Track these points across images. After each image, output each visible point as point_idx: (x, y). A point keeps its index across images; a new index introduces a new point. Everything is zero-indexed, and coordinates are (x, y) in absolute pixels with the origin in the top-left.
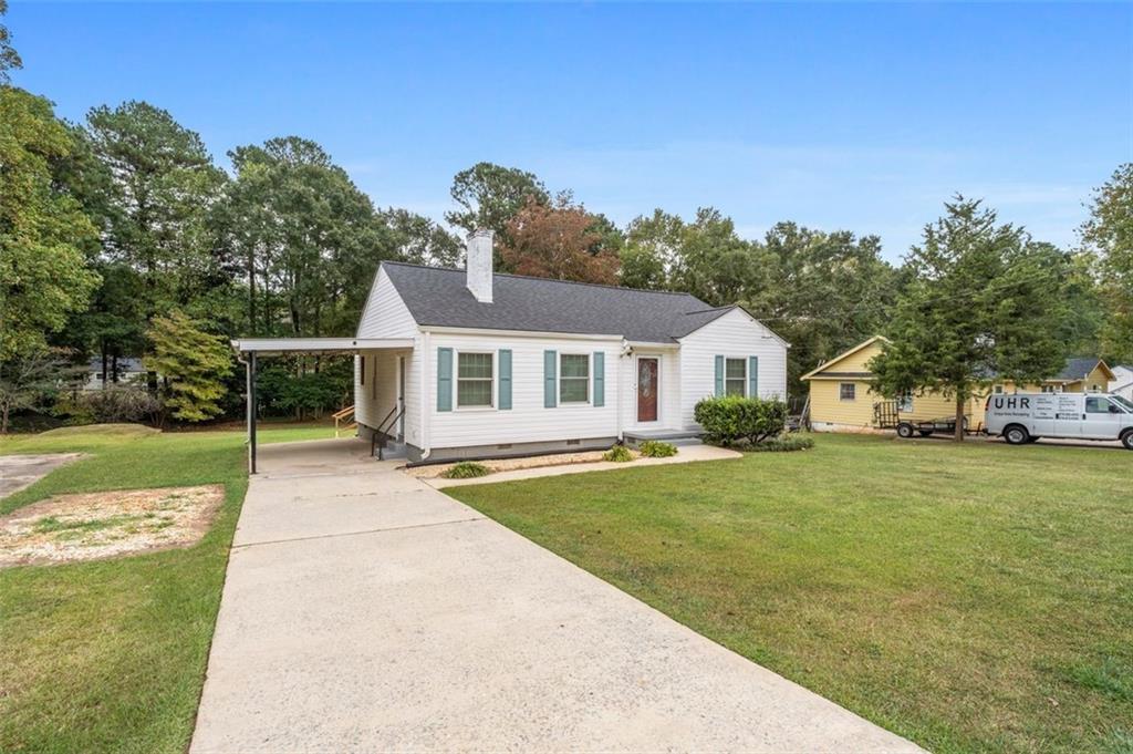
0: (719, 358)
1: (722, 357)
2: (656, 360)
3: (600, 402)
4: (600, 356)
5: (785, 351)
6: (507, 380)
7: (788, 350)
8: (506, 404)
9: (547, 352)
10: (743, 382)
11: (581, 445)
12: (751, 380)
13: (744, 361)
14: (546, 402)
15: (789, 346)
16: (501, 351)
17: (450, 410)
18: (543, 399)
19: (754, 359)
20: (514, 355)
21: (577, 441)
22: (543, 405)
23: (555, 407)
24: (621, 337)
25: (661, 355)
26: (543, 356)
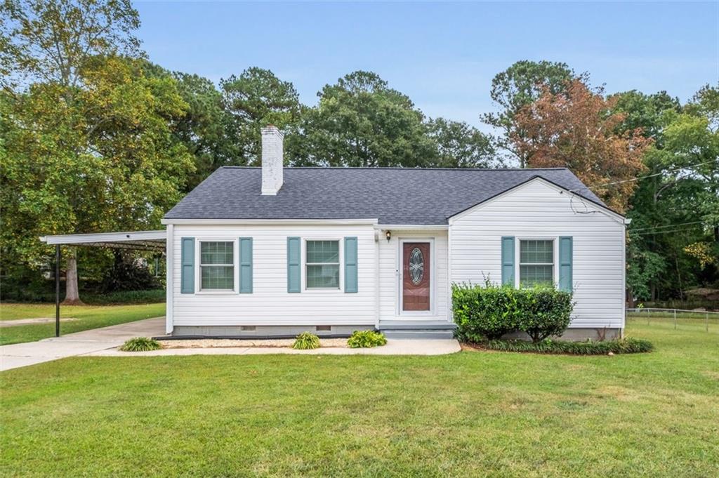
0: (507, 241)
1: (512, 239)
2: (429, 244)
3: (352, 288)
4: (351, 241)
5: (624, 228)
6: (248, 266)
7: (629, 227)
8: (247, 288)
9: (290, 239)
10: (550, 268)
11: (333, 332)
12: (562, 265)
13: (550, 243)
14: (289, 287)
15: (628, 221)
16: (242, 240)
17: (193, 293)
18: (286, 285)
19: (567, 241)
20: (254, 242)
21: (328, 327)
22: (286, 289)
23: (300, 292)
24: (376, 220)
25: (433, 238)
26: (286, 242)
